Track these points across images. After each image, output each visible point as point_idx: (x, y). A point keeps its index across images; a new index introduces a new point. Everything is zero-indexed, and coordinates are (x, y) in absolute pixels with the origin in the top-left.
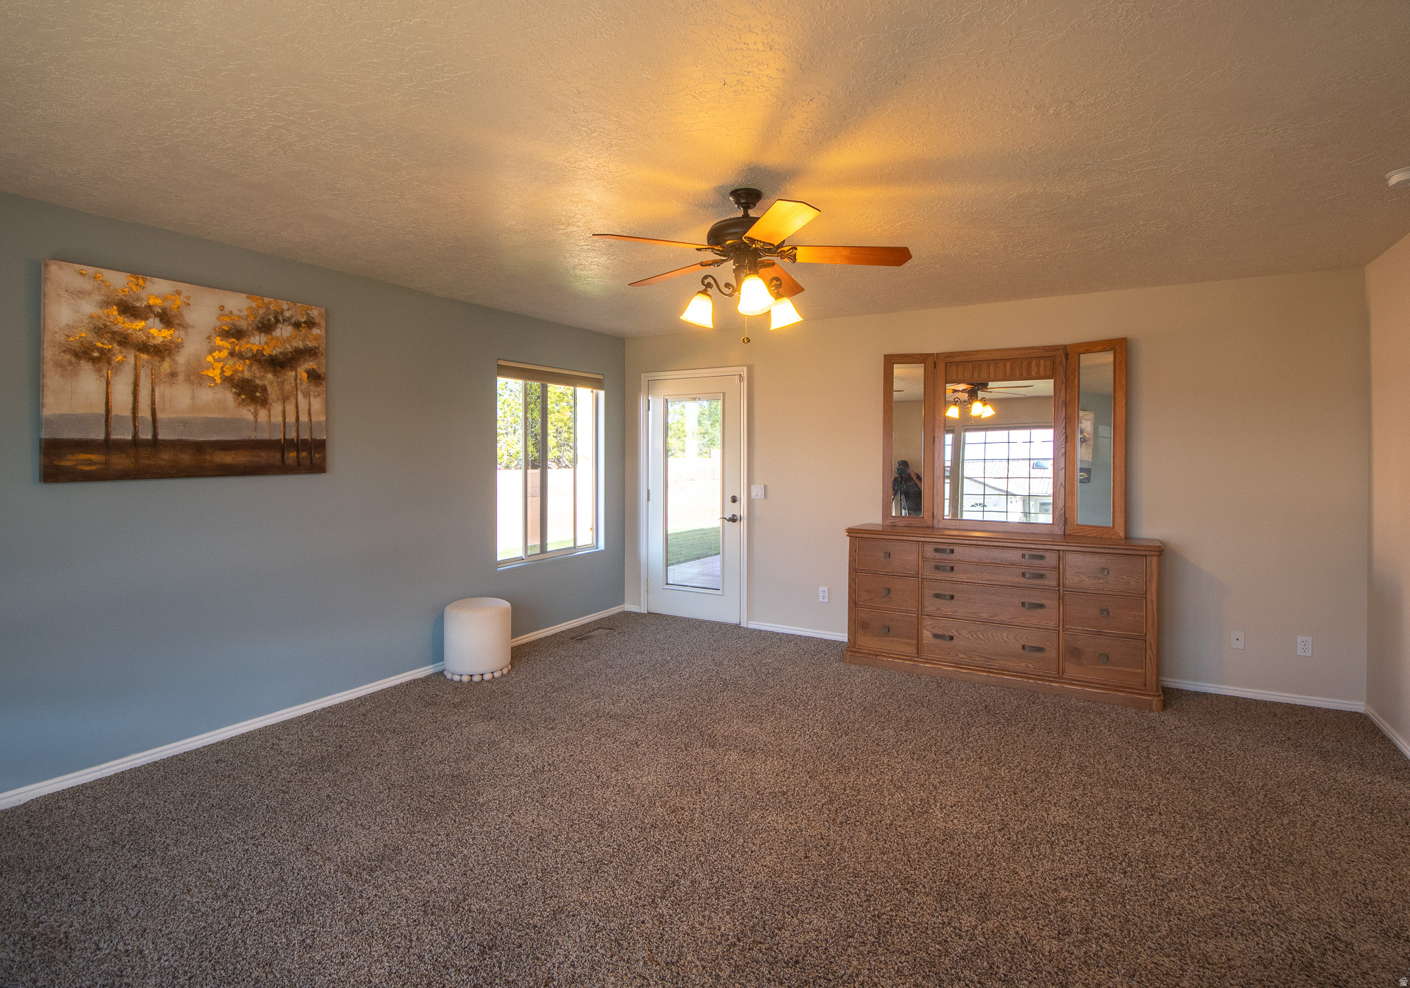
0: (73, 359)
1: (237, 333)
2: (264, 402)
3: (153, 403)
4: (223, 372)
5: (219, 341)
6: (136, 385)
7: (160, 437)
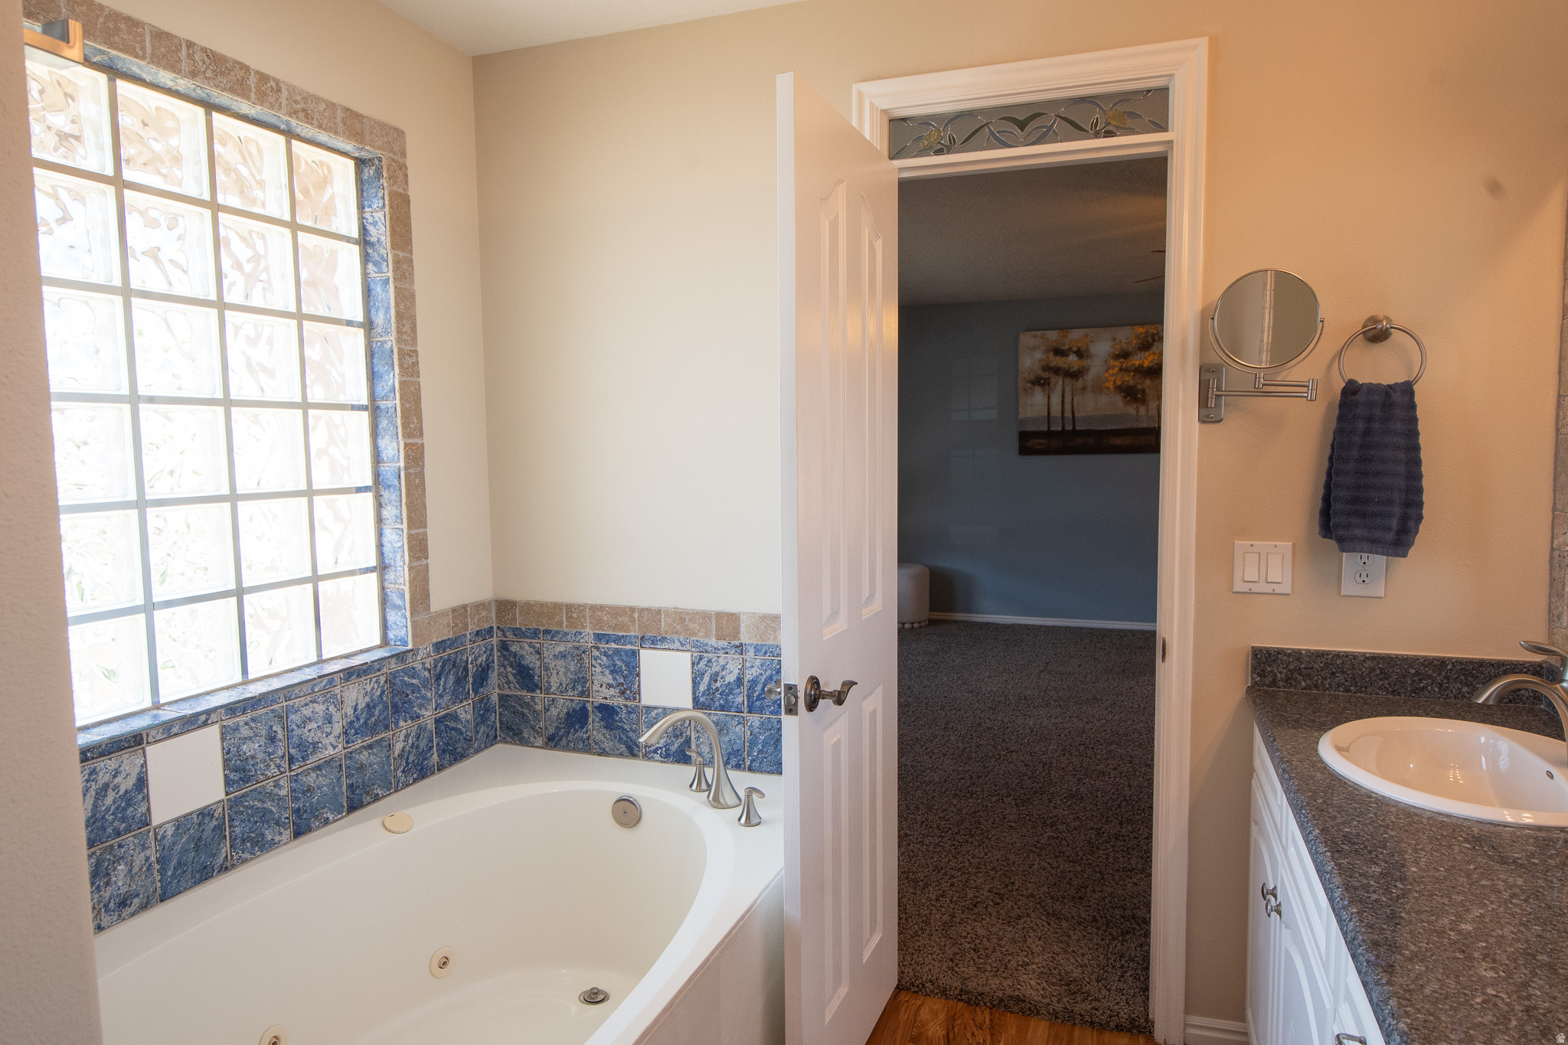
0: (1032, 386)
1: (1125, 355)
2: (1144, 401)
3: (1073, 407)
4: (1115, 383)
5: (1111, 362)
6: (1063, 397)
7: (1077, 428)
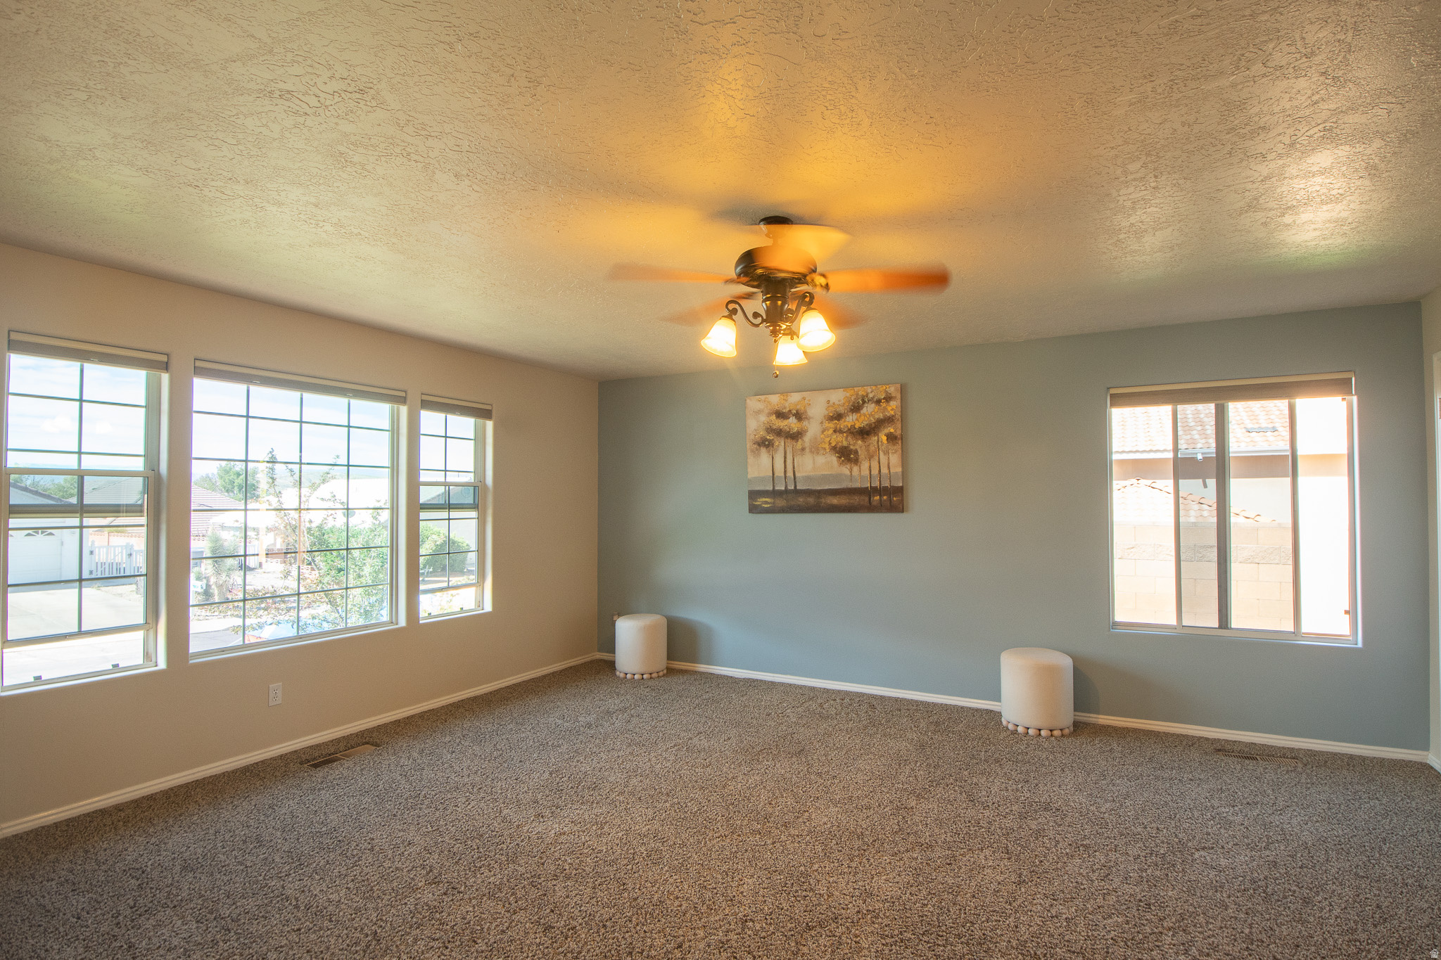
0: (758, 447)
1: (839, 417)
2: (856, 461)
3: (794, 468)
4: (830, 444)
5: (827, 424)
6: (785, 458)
7: (798, 488)
